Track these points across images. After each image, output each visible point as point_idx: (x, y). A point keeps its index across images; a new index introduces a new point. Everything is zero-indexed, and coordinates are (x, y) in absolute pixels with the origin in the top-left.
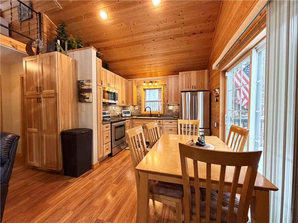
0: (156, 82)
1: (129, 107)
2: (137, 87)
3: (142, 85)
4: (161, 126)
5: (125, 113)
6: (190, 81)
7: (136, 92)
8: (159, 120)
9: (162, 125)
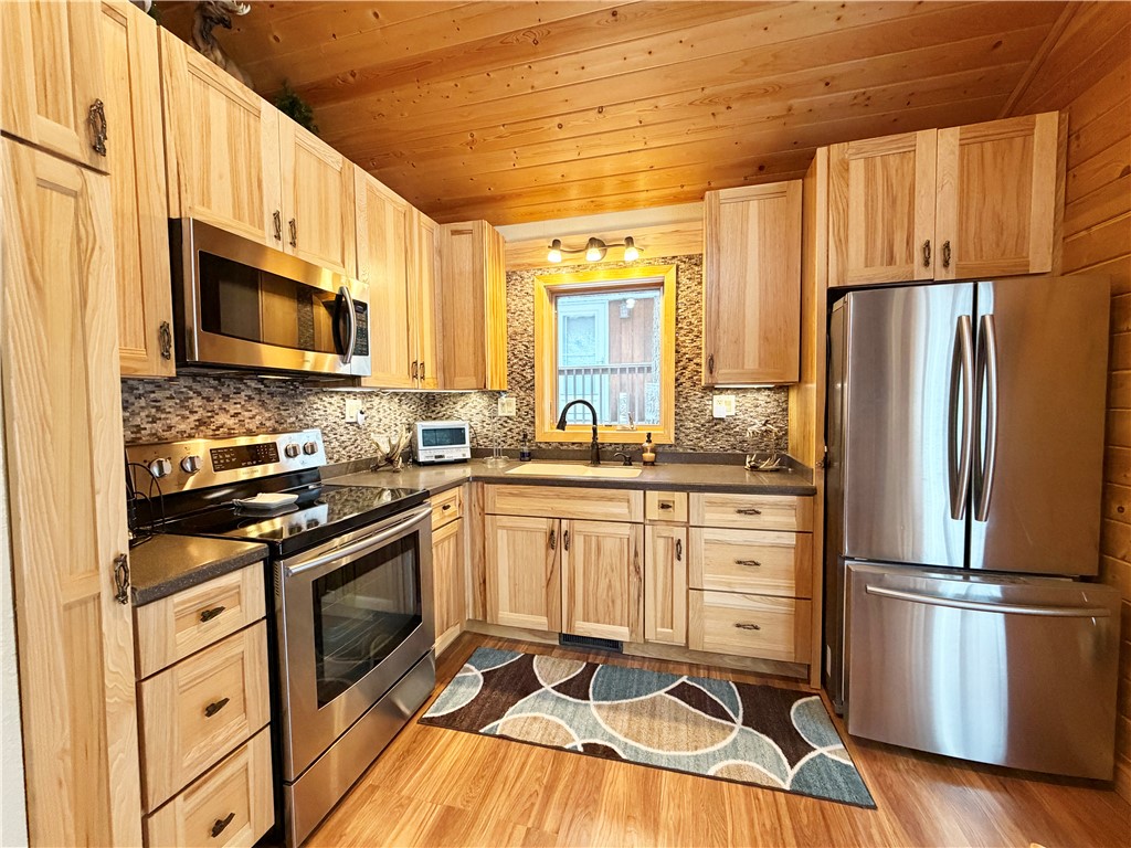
0: (630, 240)
1: (461, 404)
2: (508, 276)
3: (542, 267)
4: (680, 533)
5: (433, 437)
6: (902, 207)
7: (505, 309)
8: (665, 496)
9: (688, 526)
